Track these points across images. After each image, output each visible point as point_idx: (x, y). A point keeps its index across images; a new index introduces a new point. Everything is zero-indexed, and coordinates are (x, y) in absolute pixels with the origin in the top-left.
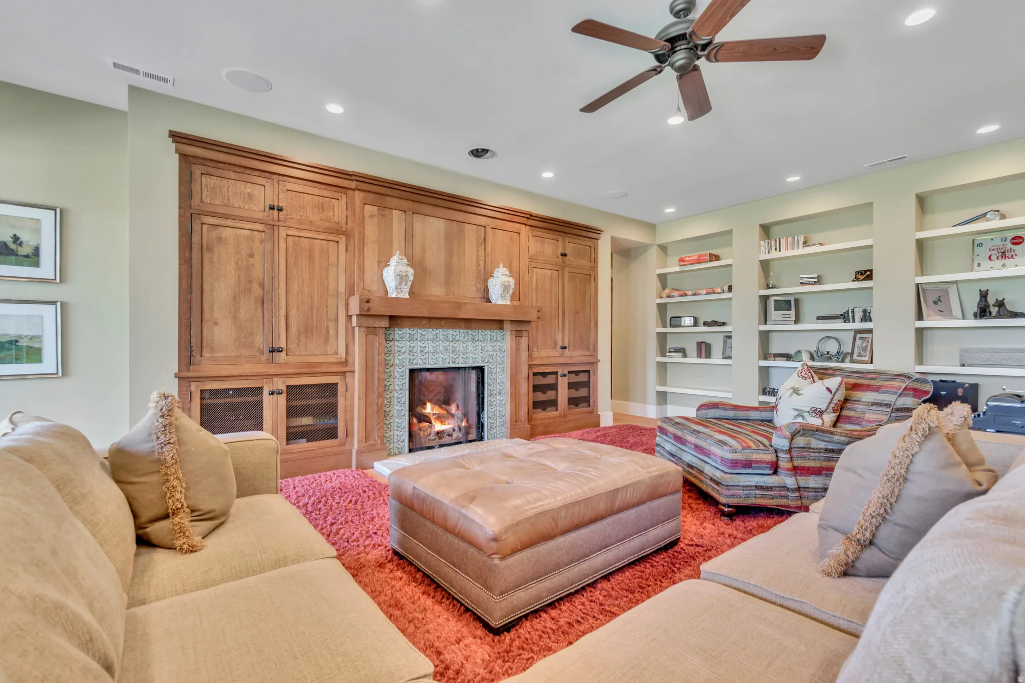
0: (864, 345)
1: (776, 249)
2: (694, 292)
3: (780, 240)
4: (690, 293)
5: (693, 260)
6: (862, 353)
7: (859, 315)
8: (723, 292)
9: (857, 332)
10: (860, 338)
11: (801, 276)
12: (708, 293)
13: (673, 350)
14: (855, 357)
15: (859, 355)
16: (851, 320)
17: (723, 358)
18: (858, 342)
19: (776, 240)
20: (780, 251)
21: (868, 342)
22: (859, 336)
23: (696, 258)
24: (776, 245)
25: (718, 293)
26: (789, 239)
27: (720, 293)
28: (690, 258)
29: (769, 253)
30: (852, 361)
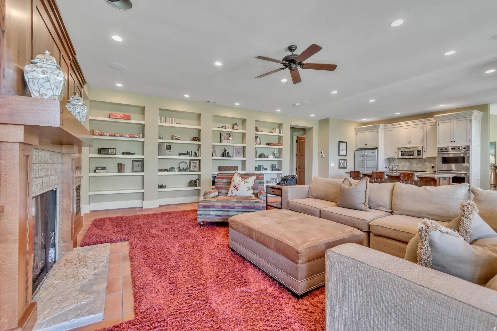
0: (195, 165)
1: (165, 122)
2: (121, 135)
3: (167, 118)
4: (118, 135)
5: (120, 117)
6: (194, 168)
7: (193, 154)
8: (140, 137)
9: (191, 160)
10: (193, 162)
11: (175, 136)
12: (130, 137)
13: (100, 168)
14: (191, 170)
15: (193, 169)
16: (191, 155)
17: (132, 172)
18: (192, 164)
19: (165, 118)
20: (167, 123)
21: (197, 164)
22: (192, 161)
23: (123, 116)
24: (165, 120)
25: (137, 138)
26: (171, 119)
27: (138, 138)
28: (118, 115)
29: (162, 123)
30: (190, 171)
